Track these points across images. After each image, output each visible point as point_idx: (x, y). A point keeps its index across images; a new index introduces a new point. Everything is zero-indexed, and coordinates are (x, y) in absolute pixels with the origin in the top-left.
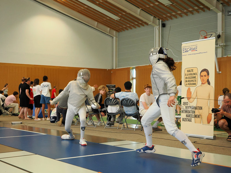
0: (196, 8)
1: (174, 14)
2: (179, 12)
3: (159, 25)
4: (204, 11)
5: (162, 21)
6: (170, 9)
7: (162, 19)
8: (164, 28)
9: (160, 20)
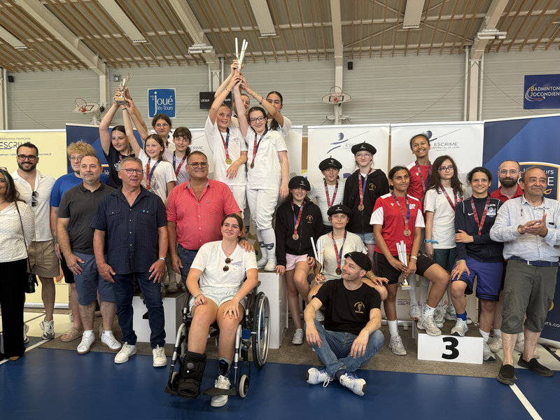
0: (67, 62)
1: (29, 63)
2: (39, 63)
3: (3, 77)
4: (79, 68)
5: (7, 72)
6: (23, 56)
7: (7, 68)
8: (12, 84)
9: (5, 70)
